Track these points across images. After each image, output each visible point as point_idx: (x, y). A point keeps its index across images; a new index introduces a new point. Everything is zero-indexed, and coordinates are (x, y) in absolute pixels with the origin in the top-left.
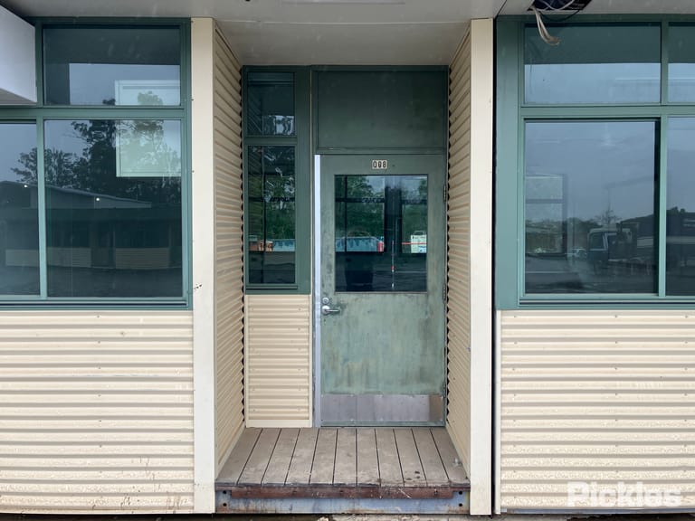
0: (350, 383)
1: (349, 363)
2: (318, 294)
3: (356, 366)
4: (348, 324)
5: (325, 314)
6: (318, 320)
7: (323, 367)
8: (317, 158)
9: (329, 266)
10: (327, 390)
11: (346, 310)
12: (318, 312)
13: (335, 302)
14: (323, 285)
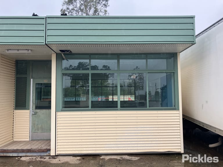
0: (38, 130)
1: (38, 126)
2: (31, 110)
3: (40, 126)
4: (38, 117)
5: (33, 114)
6: (31, 116)
7: (32, 126)
8: (32, 79)
9: (34, 104)
10: (33, 132)
11: (37, 114)
12: (31, 114)
13: (35, 112)
14: (32, 108)
